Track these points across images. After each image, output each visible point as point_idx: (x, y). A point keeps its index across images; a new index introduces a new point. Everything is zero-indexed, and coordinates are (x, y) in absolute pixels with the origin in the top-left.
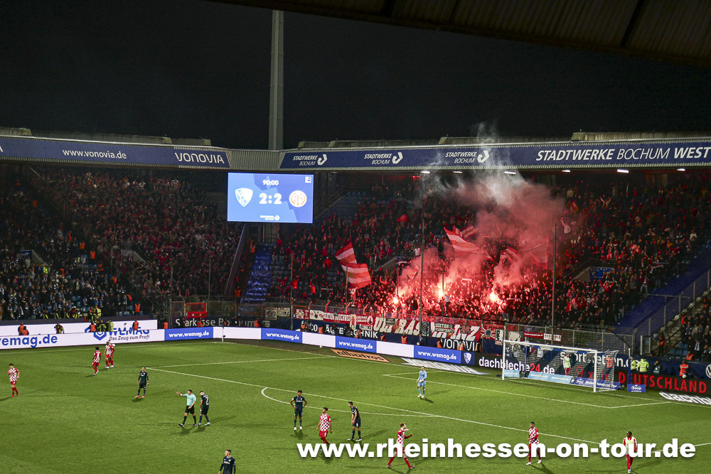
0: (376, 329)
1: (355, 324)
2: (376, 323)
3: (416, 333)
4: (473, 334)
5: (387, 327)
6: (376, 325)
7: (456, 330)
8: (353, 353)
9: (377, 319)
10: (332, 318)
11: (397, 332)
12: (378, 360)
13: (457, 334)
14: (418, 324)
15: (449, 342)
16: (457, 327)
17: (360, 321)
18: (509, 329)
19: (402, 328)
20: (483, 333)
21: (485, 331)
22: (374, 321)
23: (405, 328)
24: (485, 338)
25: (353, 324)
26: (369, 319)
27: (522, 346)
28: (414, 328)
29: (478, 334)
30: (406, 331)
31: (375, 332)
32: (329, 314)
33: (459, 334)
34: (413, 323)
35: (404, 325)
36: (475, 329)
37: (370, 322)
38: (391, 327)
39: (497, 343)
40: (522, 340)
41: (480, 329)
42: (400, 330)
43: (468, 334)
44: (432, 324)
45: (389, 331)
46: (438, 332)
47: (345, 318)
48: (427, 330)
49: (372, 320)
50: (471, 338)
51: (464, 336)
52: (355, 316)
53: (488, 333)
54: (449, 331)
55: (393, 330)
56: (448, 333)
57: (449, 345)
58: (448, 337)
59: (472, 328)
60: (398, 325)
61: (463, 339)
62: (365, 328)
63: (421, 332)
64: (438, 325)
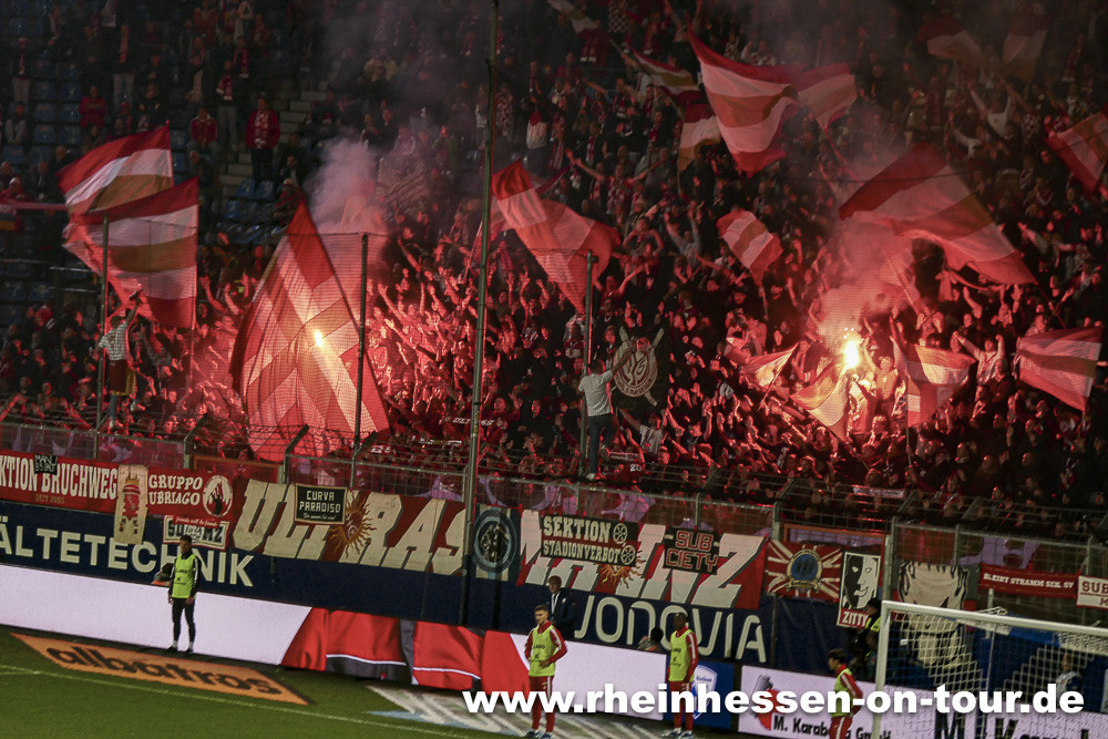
0: (246, 539)
1: (142, 513)
2: (249, 509)
3: (448, 564)
4: (727, 570)
5: (301, 530)
6: (244, 521)
7: (645, 552)
8: (128, 657)
9: (254, 490)
10: (27, 483)
11: (350, 556)
12: (254, 692)
13: (648, 574)
14: (461, 518)
15: (610, 613)
16: (652, 535)
17: (165, 498)
18: (906, 554)
19: (378, 539)
20: (782, 568)
21: (787, 557)
22: (239, 499)
23: (392, 539)
24: (786, 596)
25: (130, 513)
26: (211, 488)
27: (973, 636)
28: (439, 541)
29: (753, 576)
30: (395, 558)
31: (242, 554)
32: (11, 460)
33: (661, 573)
34: (432, 512)
35: (390, 521)
36: (740, 548)
37: (218, 505)
38: (322, 530)
39: (847, 619)
40: (973, 602)
41: (765, 550)
42: (368, 550)
43: (704, 572)
44: (530, 519)
45: (313, 549)
46: (556, 560)
47: (91, 482)
48: (500, 549)
49: (227, 496)
50: (718, 592)
51: (683, 580)
52: (140, 473)
53: (805, 569)
54: (608, 554)
55: (334, 545)
56: (602, 565)
57: (609, 627)
58: (604, 588)
59: (728, 543)
60: (357, 520)
61: (680, 595)
62: (191, 530)
63: (469, 561)
64: (555, 526)
